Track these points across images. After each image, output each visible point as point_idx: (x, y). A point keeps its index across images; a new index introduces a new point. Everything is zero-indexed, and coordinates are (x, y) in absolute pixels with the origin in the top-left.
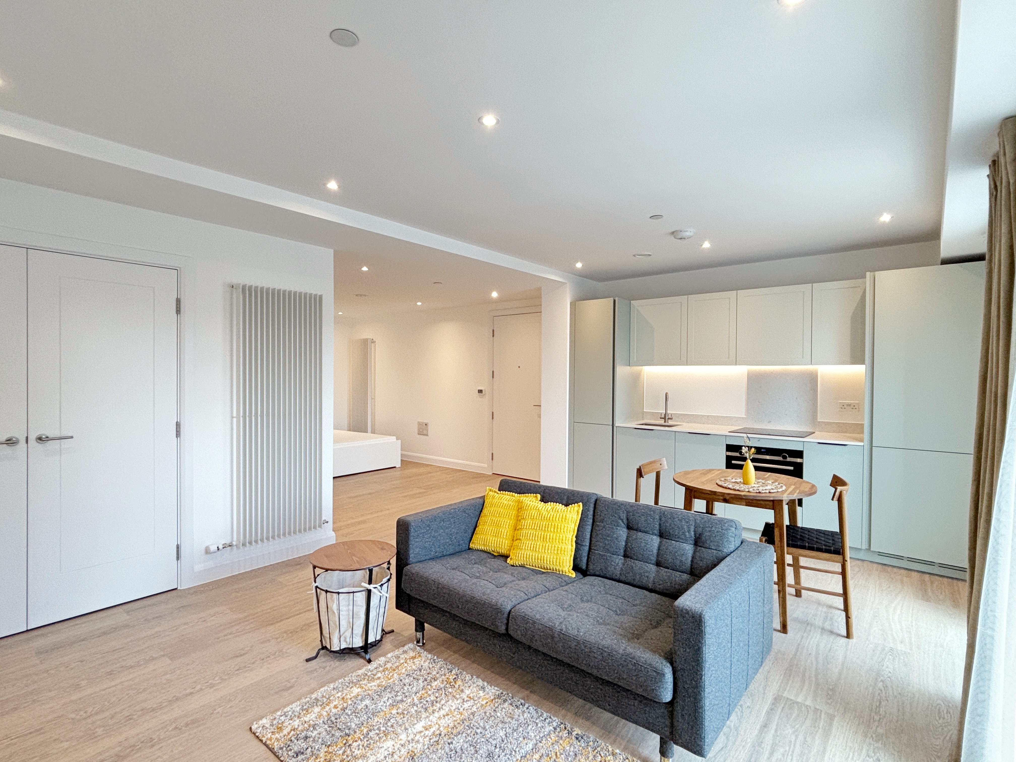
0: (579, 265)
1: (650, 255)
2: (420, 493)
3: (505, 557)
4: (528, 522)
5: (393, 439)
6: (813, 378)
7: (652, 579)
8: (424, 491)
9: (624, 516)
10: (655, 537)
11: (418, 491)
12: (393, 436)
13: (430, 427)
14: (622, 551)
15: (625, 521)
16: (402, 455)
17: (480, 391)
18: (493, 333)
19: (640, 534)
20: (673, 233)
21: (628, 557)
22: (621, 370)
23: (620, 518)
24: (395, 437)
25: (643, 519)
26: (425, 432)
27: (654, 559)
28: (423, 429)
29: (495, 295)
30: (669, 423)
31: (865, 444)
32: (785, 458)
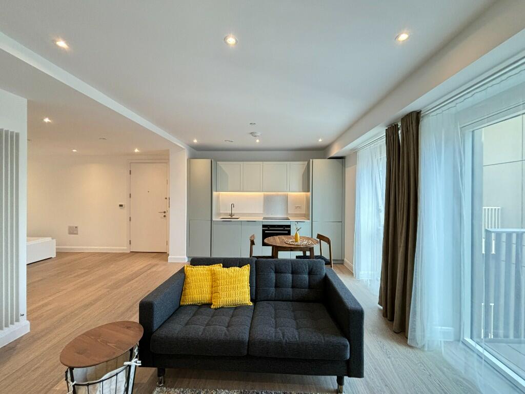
0: (195, 141)
1: (232, 141)
2: (85, 273)
3: (209, 305)
4: (221, 282)
5: (49, 239)
6: (286, 197)
7: (291, 296)
8: (87, 270)
9: (273, 267)
10: (289, 274)
11: (83, 271)
12: (49, 237)
13: (79, 229)
14: (274, 285)
15: (274, 269)
16: (57, 249)
17: (121, 206)
18: (130, 172)
19: (282, 274)
20: (251, 133)
21: (278, 287)
22: (215, 193)
23: (271, 268)
24: (50, 238)
25: (284, 267)
26: (75, 232)
27: (290, 285)
28: (73, 231)
29: (136, 150)
30: (234, 217)
31: (310, 221)
32: (284, 228)
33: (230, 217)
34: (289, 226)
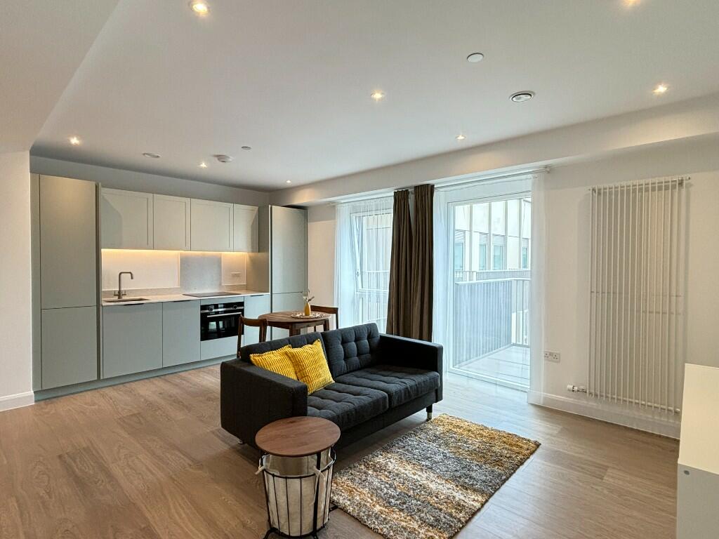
0: (75, 141)
6: (218, 261)
7: (359, 364)
9: (340, 338)
10: (354, 343)
14: (343, 357)
21: (347, 358)
25: (349, 335)
27: (356, 353)
30: (124, 298)
31: (270, 293)
32: (235, 307)
33: (116, 298)
34: (242, 304)
